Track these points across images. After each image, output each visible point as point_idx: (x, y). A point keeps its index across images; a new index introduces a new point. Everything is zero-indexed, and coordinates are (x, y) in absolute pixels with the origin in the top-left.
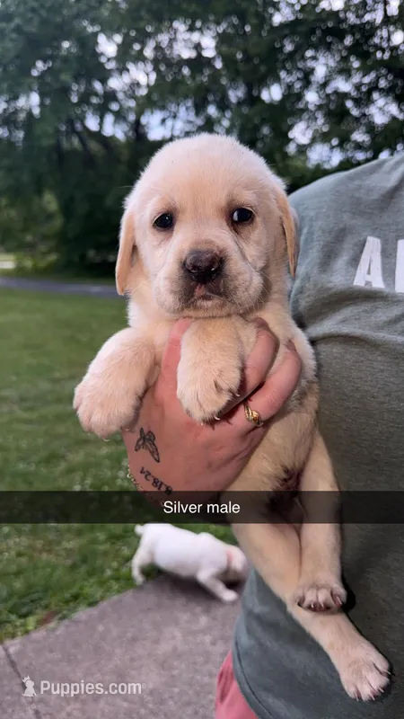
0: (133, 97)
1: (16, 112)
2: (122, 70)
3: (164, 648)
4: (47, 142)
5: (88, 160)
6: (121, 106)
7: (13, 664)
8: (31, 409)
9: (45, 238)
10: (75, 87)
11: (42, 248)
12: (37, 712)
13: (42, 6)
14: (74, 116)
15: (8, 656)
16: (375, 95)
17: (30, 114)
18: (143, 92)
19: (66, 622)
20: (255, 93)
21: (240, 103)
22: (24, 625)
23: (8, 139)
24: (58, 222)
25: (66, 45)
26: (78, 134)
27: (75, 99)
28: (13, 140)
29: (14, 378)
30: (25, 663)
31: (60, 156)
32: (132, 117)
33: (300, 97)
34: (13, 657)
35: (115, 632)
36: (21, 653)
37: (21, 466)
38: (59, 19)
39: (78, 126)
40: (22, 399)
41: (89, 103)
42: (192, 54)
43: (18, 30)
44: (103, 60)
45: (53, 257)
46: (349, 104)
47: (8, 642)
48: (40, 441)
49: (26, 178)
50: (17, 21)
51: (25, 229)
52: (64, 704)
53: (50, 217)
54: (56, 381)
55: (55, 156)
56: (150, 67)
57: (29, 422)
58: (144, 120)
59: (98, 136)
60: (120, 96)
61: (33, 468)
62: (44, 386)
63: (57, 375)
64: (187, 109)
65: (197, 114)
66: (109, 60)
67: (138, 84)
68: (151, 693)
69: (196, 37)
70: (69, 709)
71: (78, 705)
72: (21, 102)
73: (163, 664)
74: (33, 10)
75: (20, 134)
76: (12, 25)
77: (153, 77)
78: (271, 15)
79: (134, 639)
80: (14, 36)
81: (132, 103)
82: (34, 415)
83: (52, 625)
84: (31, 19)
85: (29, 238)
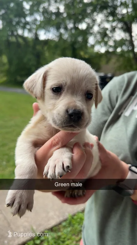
0: (35, 24)
2: (31, 14)
4: (4, 39)
5: (18, 45)
6: (31, 27)
9: (2, 72)
16: (116, 29)
18: (38, 23)
20: (77, 26)
21: (71, 29)
24: (7, 67)
25: (12, 5)
27: (14, 23)
31: (9, 43)
32: (34, 31)
33: (92, 28)
39: (15, 33)
41: (19, 25)
42: (56, 11)
44: (25, 10)
45: (4, 79)
46: (108, 32)
53: (4, 64)
58: (38, 33)
59: (22, 37)
60: (31, 24)
65: (57, 31)
66: (27, 10)
67: (37, 20)
69: (58, 5)
77: (42, 18)
81: (35, 27)
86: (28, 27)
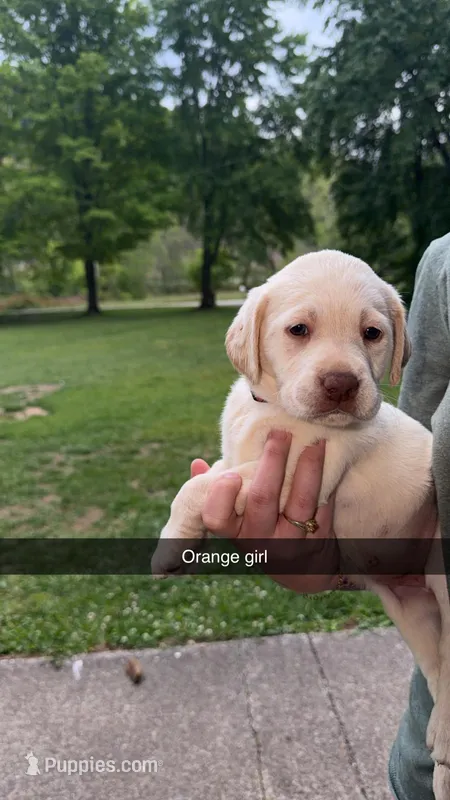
1: (374, 130)
7: (315, 652)
10: (442, 94)
12: (330, 696)
13: (411, 11)
14: (438, 128)
15: (311, 643)
17: (389, 130)
19: (367, 632)
22: (328, 624)
23: (364, 161)
26: (441, 147)
28: (369, 160)
30: (326, 654)
34: (315, 646)
36: (323, 646)
38: (429, 21)
43: (384, 42)
47: (312, 633)
49: (379, 202)
50: (384, 33)
52: (355, 695)
55: (413, 175)
70: (359, 701)
71: (367, 702)
72: (380, 120)
74: (402, 17)
75: (378, 154)
76: (378, 38)
80: (379, 49)
83: (353, 631)
84: (399, 28)
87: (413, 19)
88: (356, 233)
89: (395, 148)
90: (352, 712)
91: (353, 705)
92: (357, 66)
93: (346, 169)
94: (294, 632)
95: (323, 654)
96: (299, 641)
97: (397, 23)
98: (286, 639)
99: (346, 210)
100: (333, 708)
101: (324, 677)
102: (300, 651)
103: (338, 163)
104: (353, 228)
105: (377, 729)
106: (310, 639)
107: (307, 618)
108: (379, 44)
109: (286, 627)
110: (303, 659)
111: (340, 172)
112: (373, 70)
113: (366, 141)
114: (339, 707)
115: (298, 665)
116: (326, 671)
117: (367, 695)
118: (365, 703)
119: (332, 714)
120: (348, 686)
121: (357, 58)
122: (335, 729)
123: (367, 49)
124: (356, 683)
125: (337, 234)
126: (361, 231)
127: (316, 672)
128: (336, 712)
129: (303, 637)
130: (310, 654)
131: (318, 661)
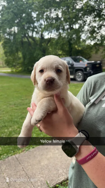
0: (41, 28)
1: (11, 31)
2: (38, 21)
3: (48, 156)
4: (19, 40)
5: (29, 44)
6: (37, 30)
7: (17, 159)
8: (17, 106)
9: (18, 64)
10: (26, 25)
11: (18, 66)
12: (23, 168)
13: (18, 5)
15: (16, 157)
16: (103, 27)
17: (15, 32)
18: (43, 27)
19: (28, 151)
20: (72, 26)
21: (68, 29)
22: (19, 152)
23: (9, 39)
24: (22, 60)
25: (24, 15)
26: (27, 37)
27: (26, 28)
29: (12, 99)
30: (20, 159)
31: (22, 43)
32: (40, 33)
33: (83, 27)
34: (17, 158)
35: (38, 153)
36: (19, 157)
37: (16, 120)
38: (22, 8)
39: (27, 35)
40: (15, 104)
41: (29, 29)
42: (56, 16)
43: (12, 12)
44: (33, 18)
45: (20, 69)
46: (96, 29)
47: (16, 155)
48: (20, 114)
49: (14, 49)
50: (12, 9)
51: (13, 62)
53: (20, 58)
54: (23, 100)
56: (45, 20)
57: (17, 110)
58: (43, 34)
59: (32, 37)
60: (38, 27)
61: (18, 120)
62: (20, 101)
63: (23, 99)
64: (54, 30)
65: (57, 32)
66: (34, 18)
67: (42, 24)
68: (46, 165)
69: (57, 12)
70: (29, 167)
72: (13, 29)
73: (48, 159)
74: (16, 6)
75: (12, 38)
76: (11, 10)
77: (46, 22)
78: (76, 6)
79: (42, 155)
80: (11, 13)
81: (40, 29)
82: (18, 108)
83: (25, 152)
84: (15, 9)
85: (14, 64)
86: (36, 30)
87: (19, 7)
88: (9, 55)
89: (17, 37)
90: (28, 170)
91: (28, 168)
92: (6, 16)
93: (5, 40)
94: (11, 156)
95: (19, 159)
96: (13, 157)
97: (15, 8)
98: (10, 158)
99: (6, 50)
100: (24, 170)
101: (20, 164)
102: (14, 160)
103: (3, 38)
104: (8, 54)
105: (34, 172)
106: (15, 156)
107: (14, 152)
108: (11, 12)
109: (9, 155)
110: (15, 161)
111: (4, 41)
112: (10, 18)
113: (9, 34)
114: (25, 170)
115: (14, 163)
116: (21, 163)
117: (30, 165)
118: (30, 167)
119: (24, 172)
120: (26, 165)
121: (6, 14)
122: (25, 175)
123: (8, 12)
124: (28, 163)
125: (4, 55)
126: (10, 55)
127: (18, 163)
128: (24, 171)
129: (14, 156)
130: (16, 160)
131: (19, 161)
